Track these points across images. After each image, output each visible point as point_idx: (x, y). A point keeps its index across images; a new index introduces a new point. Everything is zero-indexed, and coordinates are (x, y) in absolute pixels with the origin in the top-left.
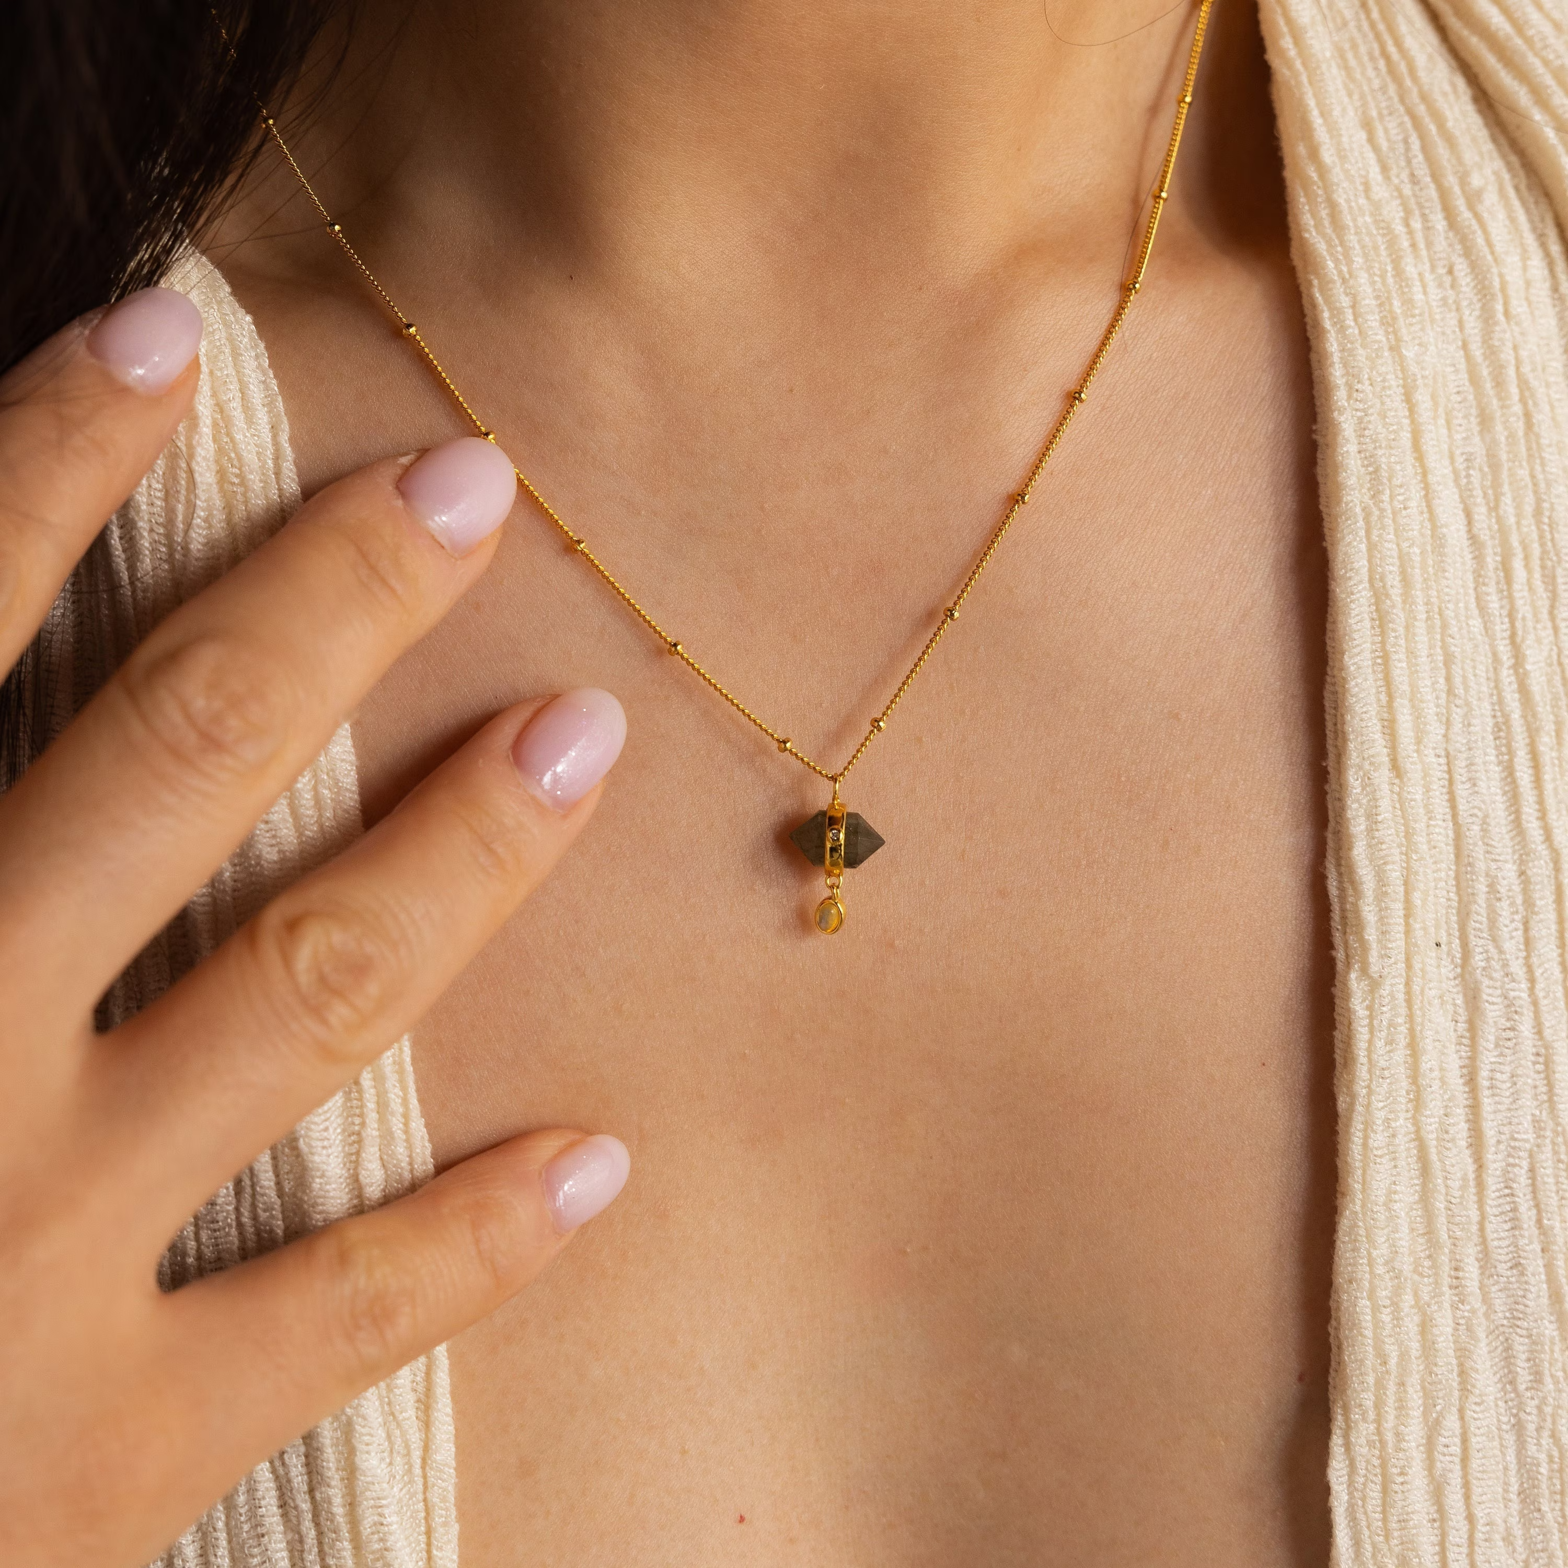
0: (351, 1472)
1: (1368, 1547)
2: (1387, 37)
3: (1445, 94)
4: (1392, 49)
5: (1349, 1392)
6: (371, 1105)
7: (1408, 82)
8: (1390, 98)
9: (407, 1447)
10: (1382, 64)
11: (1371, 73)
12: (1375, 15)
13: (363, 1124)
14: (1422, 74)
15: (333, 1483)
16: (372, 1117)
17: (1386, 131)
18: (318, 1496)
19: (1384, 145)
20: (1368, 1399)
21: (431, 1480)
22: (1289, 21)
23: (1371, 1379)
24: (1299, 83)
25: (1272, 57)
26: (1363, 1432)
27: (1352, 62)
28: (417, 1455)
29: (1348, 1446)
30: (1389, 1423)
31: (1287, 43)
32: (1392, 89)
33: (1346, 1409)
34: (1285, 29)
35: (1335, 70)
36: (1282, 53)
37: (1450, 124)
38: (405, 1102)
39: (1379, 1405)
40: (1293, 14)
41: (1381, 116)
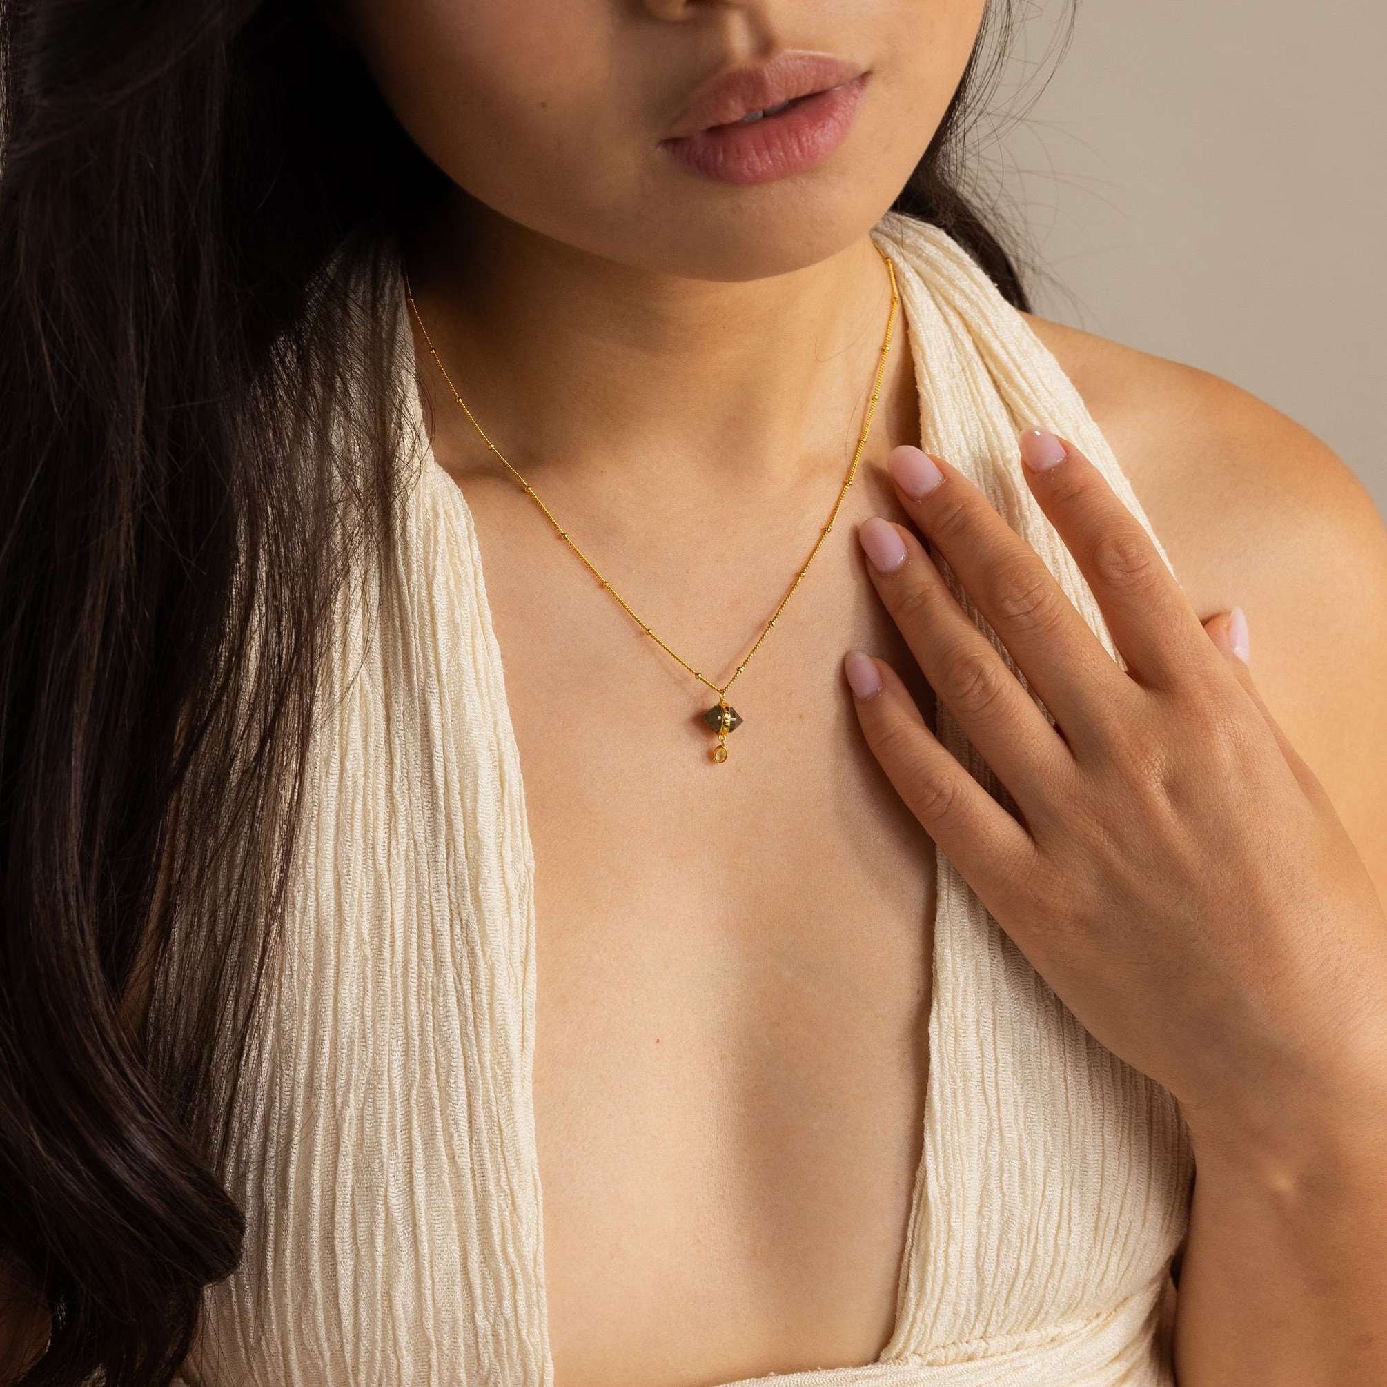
0: (492, 987)
1: (947, 1066)
2: (973, 385)
3: (997, 415)
4: (975, 391)
5: (940, 993)
6: (508, 822)
7: (981, 407)
8: (973, 413)
9: (516, 980)
10: (970, 397)
11: (965, 400)
12: (968, 374)
13: (505, 830)
14: (987, 404)
15: (484, 992)
16: (509, 826)
17: (969, 427)
18: (476, 998)
19: (968, 433)
20: (949, 996)
21: (526, 998)
22: (929, 372)
23: (950, 987)
24: (931, 401)
25: (920, 388)
26: (947, 1011)
27: (957, 394)
28: (520, 984)
29: (939, 1018)
30: (959, 1009)
31: (927, 382)
32: (974, 409)
33: (939, 1001)
34: (926, 375)
35: (948, 396)
36: (924, 386)
37: (999, 428)
38: (522, 822)
39: (954, 998)
40: (931, 369)
41: (968, 420)
